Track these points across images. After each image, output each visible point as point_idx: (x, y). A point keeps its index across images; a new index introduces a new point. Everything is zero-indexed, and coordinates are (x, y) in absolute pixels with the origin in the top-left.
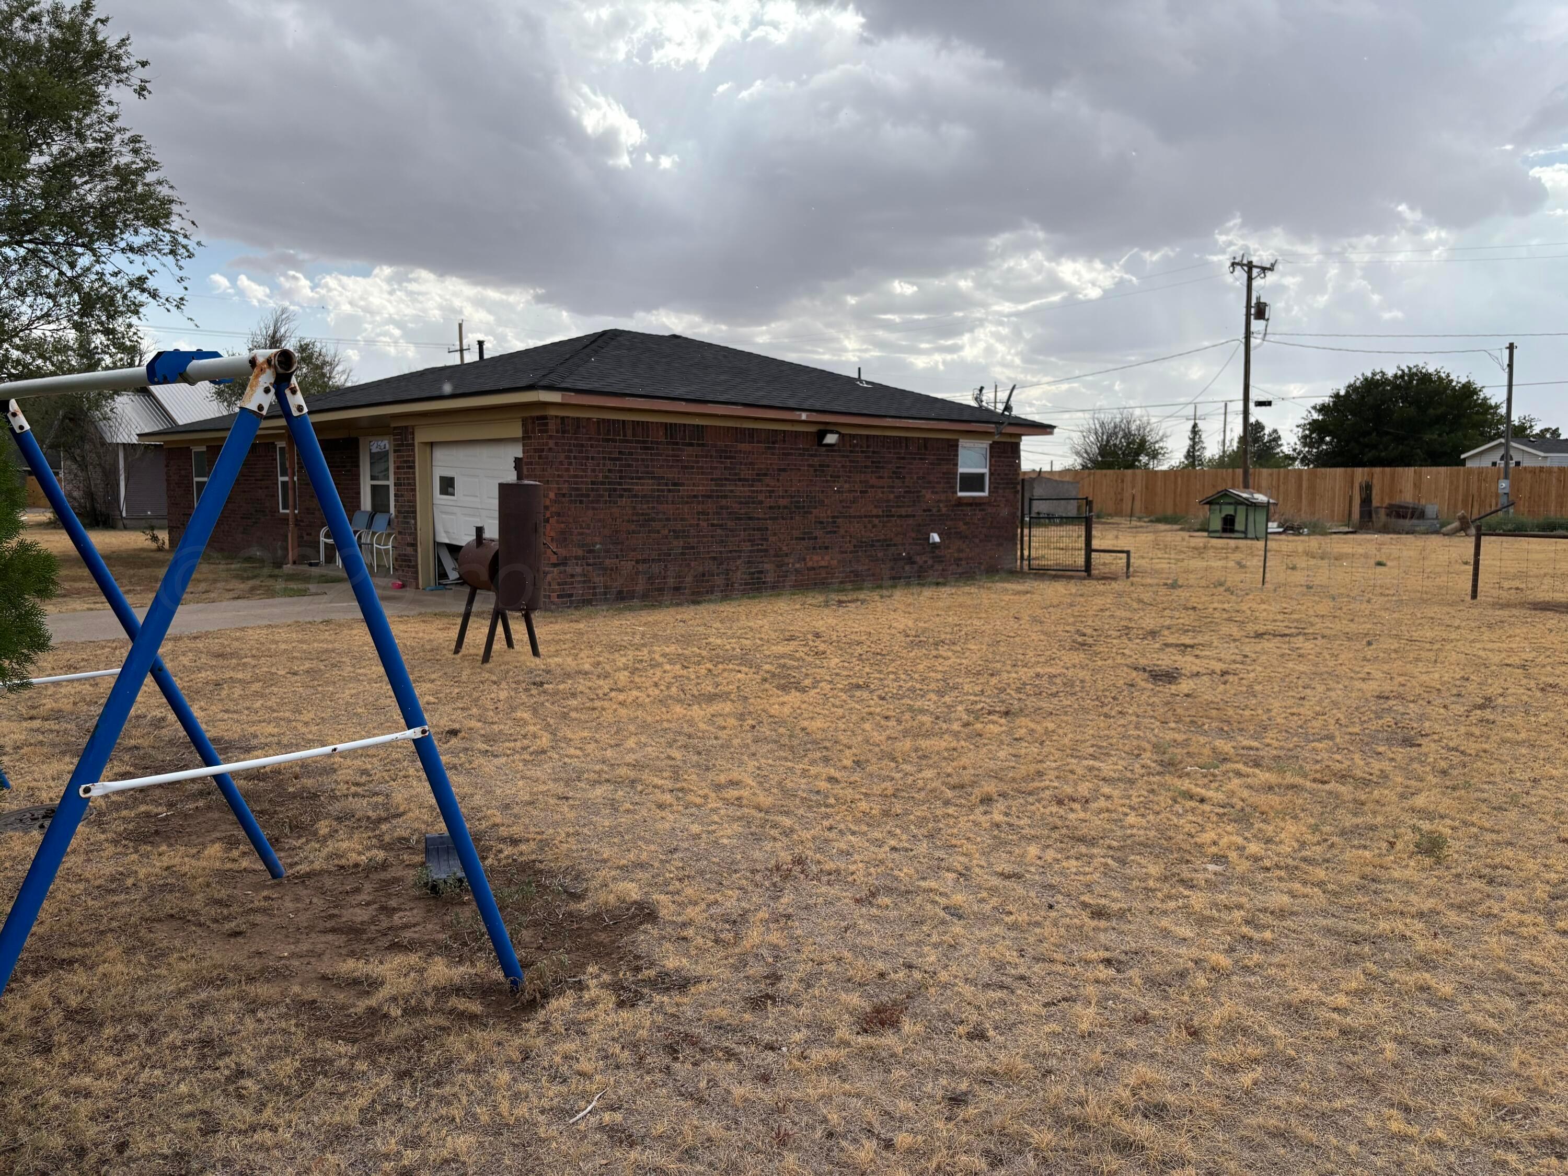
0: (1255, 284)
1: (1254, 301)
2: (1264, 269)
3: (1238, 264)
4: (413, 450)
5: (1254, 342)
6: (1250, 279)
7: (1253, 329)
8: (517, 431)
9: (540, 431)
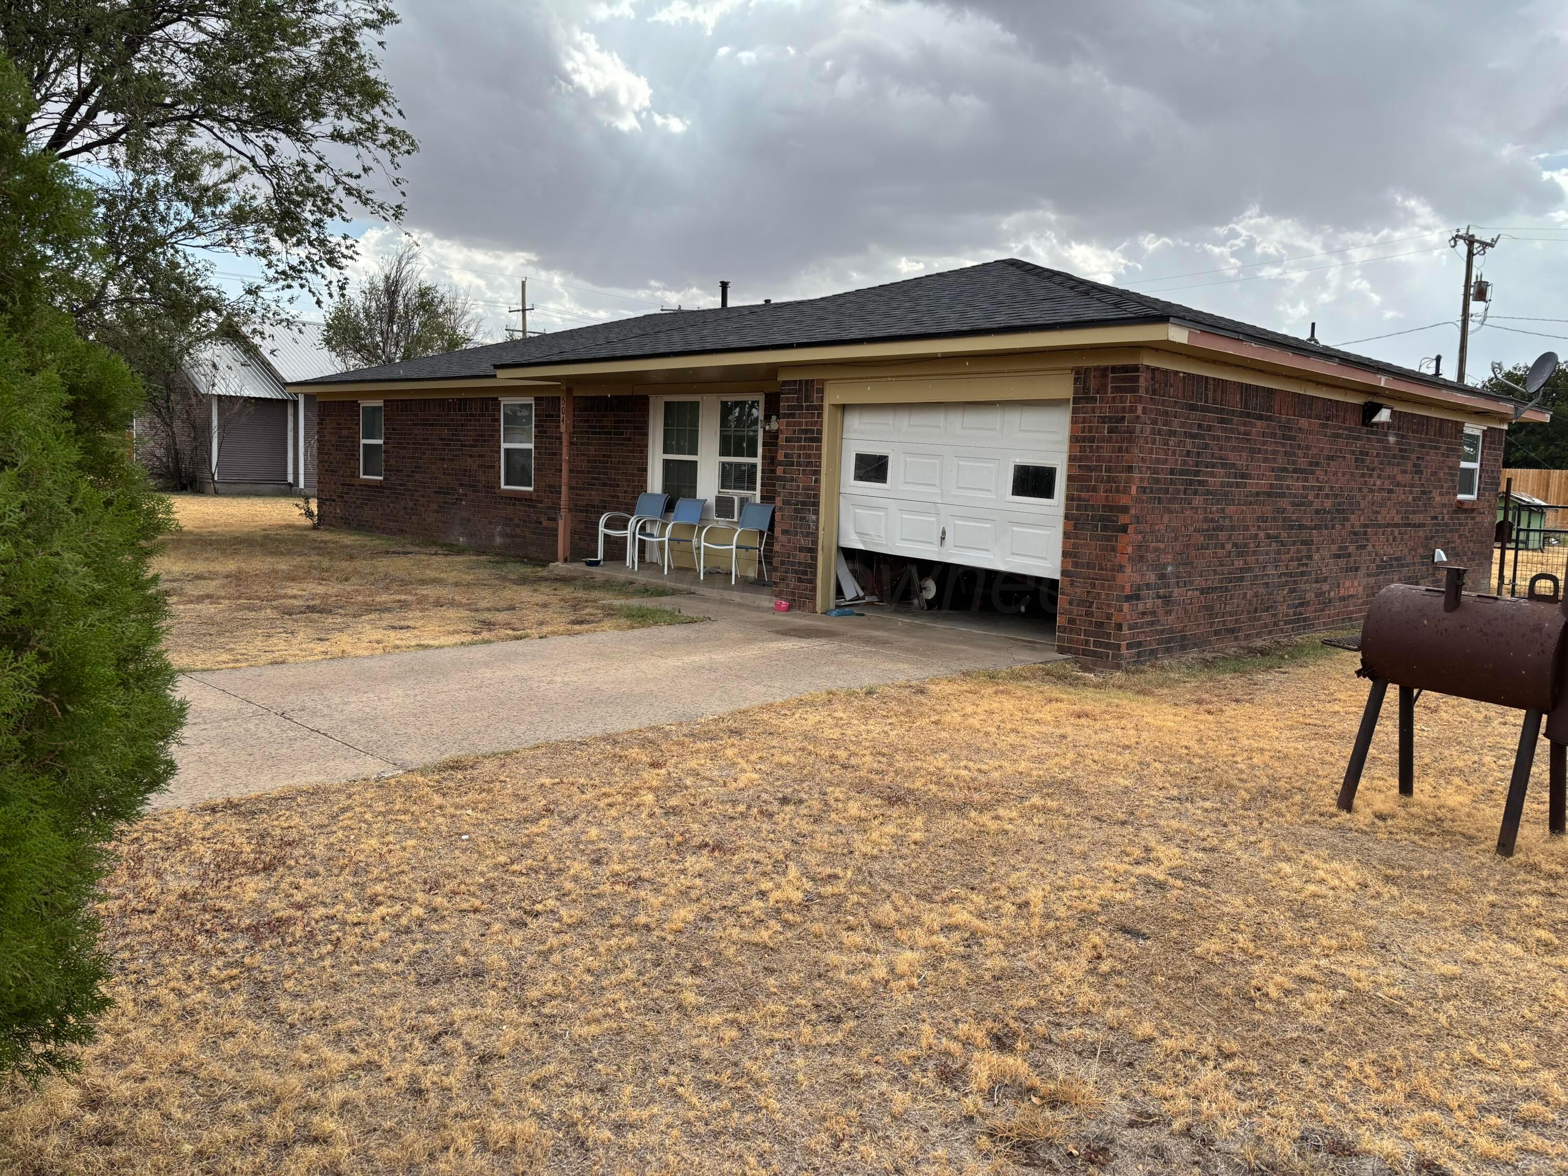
0: (1477, 260)
1: (1473, 280)
2: (1485, 245)
3: (1461, 237)
4: (820, 415)
5: (1471, 326)
6: (1470, 254)
7: (1471, 311)
8: (1064, 388)
9: (1116, 389)
